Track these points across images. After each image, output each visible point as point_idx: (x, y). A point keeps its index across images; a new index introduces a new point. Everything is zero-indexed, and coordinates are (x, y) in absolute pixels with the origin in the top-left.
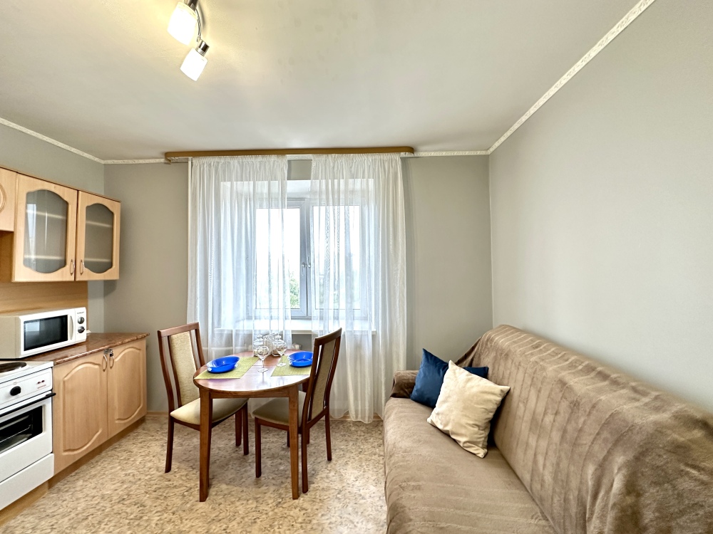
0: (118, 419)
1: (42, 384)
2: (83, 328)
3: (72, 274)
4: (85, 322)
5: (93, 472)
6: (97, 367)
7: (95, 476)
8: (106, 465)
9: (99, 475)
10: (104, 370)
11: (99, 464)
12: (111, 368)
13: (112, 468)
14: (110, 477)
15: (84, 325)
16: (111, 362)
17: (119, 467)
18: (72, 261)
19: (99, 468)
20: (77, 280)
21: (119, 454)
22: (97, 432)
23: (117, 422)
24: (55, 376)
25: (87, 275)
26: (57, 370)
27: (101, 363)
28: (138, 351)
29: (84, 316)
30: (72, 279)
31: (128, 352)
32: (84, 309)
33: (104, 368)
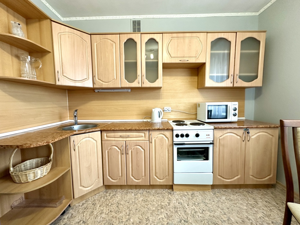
0: (252, 175)
1: (208, 136)
2: (236, 114)
3: (231, 83)
4: (237, 111)
5: (232, 197)
6: (239, 137)
7: (232, 200)
8: (239, 199)
9: (233, 202)
10: (243, 141)
11: (237, 195)
12: (248, 141)
13: (241, 204)
14: (238, 209)
15: (237, 112)
16: (249, 137)
17: (245, 208)
18: (232, 75)
19: (235, 197)
20: (234, 86)
21: (249, 198)
22: (238, 176)
23: (251, 177)
24: (215, 135)
25: (241, 83)
26: (216, 131)
27: (241, 136)
28: (271, 136)
29: (237, 107)
30: (231, 85)
31: (262, 135)
32: (237, 103)
33: (244, 140)
